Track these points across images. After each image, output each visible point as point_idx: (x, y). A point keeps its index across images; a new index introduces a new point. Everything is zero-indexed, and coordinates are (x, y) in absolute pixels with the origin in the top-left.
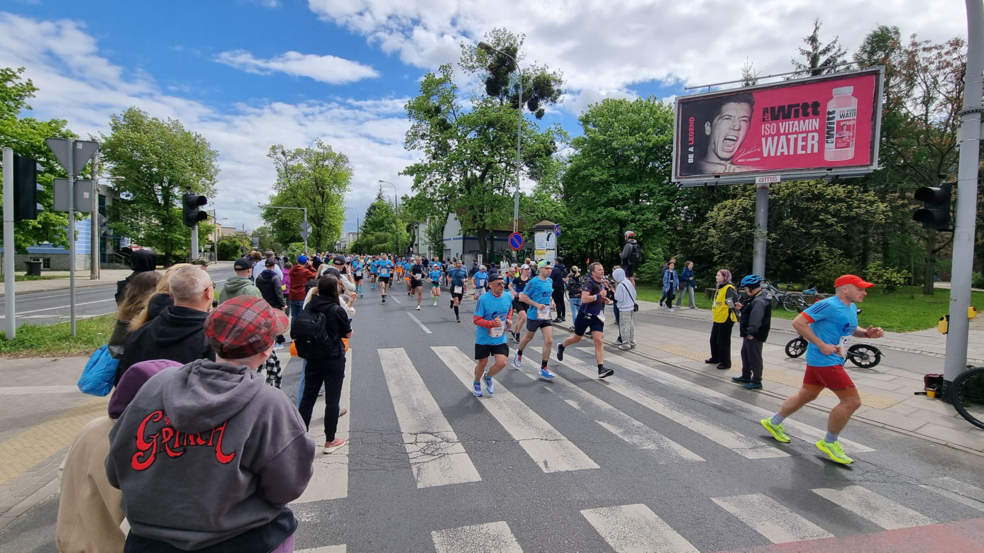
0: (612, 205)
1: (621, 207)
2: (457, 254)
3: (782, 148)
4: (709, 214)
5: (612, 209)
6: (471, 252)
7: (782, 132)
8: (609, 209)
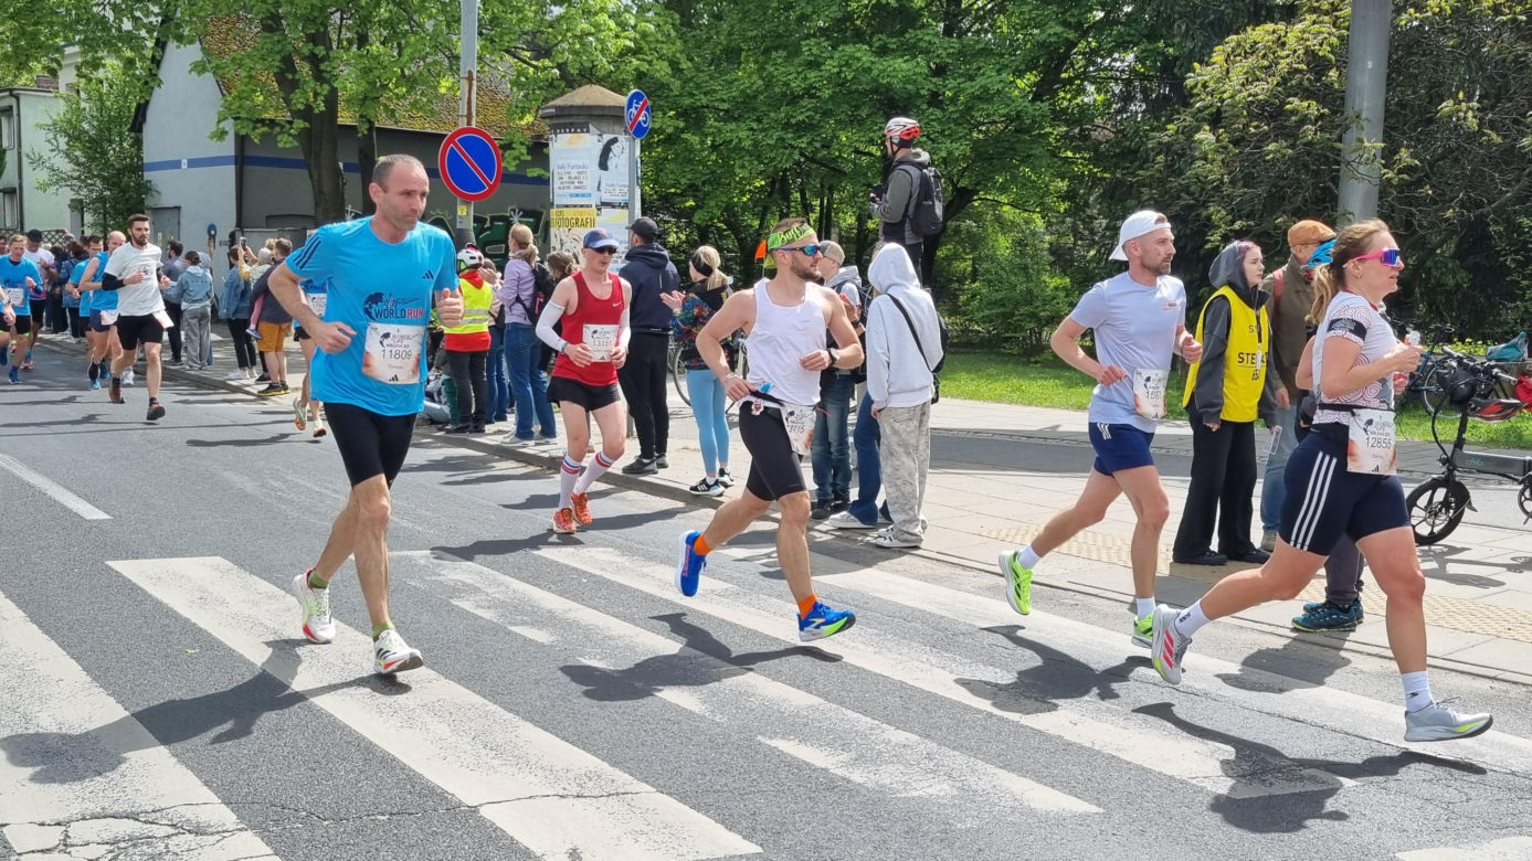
0: (859, 37)
1: (893, 43)
2: (212, 227)
4: (1199, 75)
5: (862, 53)
6: (273, 221)
8: (849, 49)
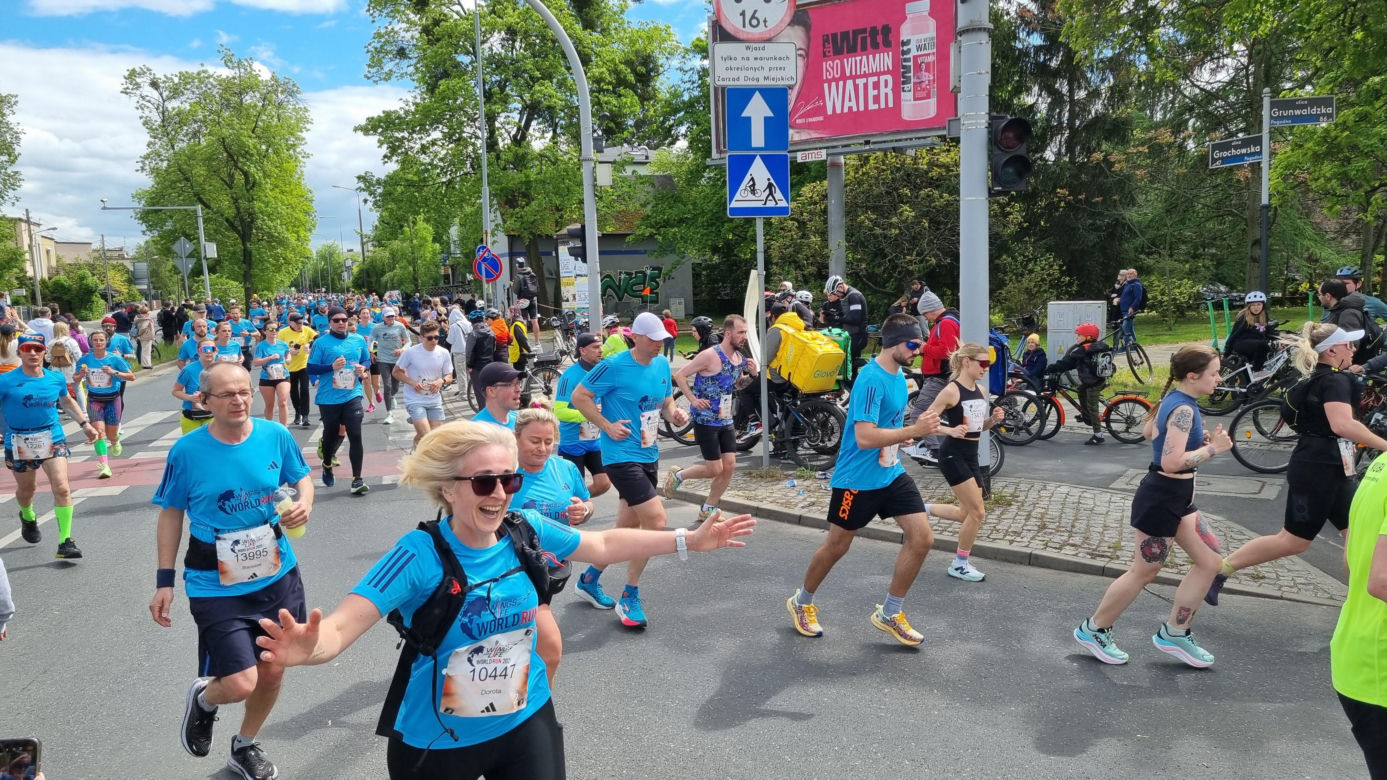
3: (850, 100)
7: (848, 74)
